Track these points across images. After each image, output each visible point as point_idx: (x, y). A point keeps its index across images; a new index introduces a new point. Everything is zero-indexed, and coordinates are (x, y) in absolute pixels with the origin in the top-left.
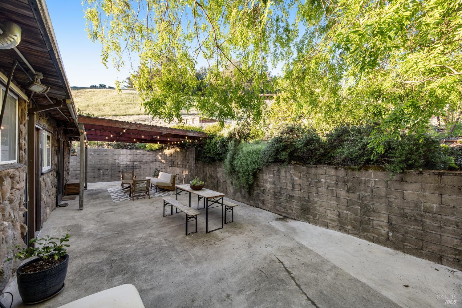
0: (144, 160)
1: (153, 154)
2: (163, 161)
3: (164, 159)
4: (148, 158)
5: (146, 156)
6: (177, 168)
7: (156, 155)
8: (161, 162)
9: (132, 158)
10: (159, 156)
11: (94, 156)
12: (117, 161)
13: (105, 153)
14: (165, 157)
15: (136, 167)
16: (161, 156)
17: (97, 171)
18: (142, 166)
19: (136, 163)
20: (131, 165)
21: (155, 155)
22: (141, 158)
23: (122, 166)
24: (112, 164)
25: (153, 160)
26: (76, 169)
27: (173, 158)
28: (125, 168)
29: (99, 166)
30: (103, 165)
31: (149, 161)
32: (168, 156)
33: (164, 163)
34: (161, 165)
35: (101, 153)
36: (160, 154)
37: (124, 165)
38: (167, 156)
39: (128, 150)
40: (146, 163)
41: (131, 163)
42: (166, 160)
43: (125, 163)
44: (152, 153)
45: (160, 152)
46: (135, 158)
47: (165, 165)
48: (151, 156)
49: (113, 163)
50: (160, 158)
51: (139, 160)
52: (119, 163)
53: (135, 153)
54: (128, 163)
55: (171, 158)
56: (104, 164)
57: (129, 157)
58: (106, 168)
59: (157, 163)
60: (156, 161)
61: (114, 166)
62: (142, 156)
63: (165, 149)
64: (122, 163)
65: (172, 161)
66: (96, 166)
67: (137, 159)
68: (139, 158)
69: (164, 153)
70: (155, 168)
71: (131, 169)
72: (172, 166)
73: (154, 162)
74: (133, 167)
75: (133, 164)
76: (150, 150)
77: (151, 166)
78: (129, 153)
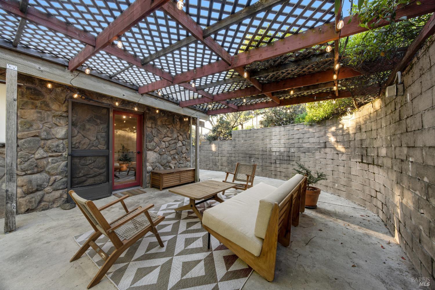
0: (304, 145)
1: (320, 131)
2: (340, 148)
3: (342, 143)
4: (312, 140)
5: (307, 135)
7: (325, 133)
8: (335, 149)
9: (288, 141)
10: (330, 135)
11: (246, 139)
12: (268, 146)
15: (293, 159)
16: (334, 134)
17: (248, 159)
18: (302, 155)
19: (292, 150)
20: (285, 154)
21: (322, 133)
22: (301, 141)
23: (274, 154)
24: (262, 151)
25: (319, 143)
27: (364, 136)
28: (279, 158)
29: (250, 152)
30: (254, 152)
31: (313, 146)
32: (351, 132)
33: (343, 153)
36: (333, 129)
37: (277, 154)
38: (348, 134)
39: (282, 128)
40: (308, 150)
41: (285, 149)
43: (278, 150)
44: (317, 130)
46: (291, 141)
47: (344, 157)
48: (317, 135)
49: (264, 149)
50: (332, 139)
51: (296, 145)
52: (270, 151)
53: (291, 132)
54: (282, 150)
56: (255, 150)
57: (282, 141)
58: (257, 156)
59: (328, 150)
60: (325, 147)
61: (265, 153)
62: (302, 136)
64: (274, 149)
65: (361, 145)
66: (247, 152)
67: (293, 142)
68: (297, 141)
69: (341, 126)
70: (324, 161)
71: (287, 160)
72: (362, 159)
73: (323, 149)
74: (289, 156)
75: (289, 152)
76: (312, 123)
77: (317, 157)
78: (283, 133)
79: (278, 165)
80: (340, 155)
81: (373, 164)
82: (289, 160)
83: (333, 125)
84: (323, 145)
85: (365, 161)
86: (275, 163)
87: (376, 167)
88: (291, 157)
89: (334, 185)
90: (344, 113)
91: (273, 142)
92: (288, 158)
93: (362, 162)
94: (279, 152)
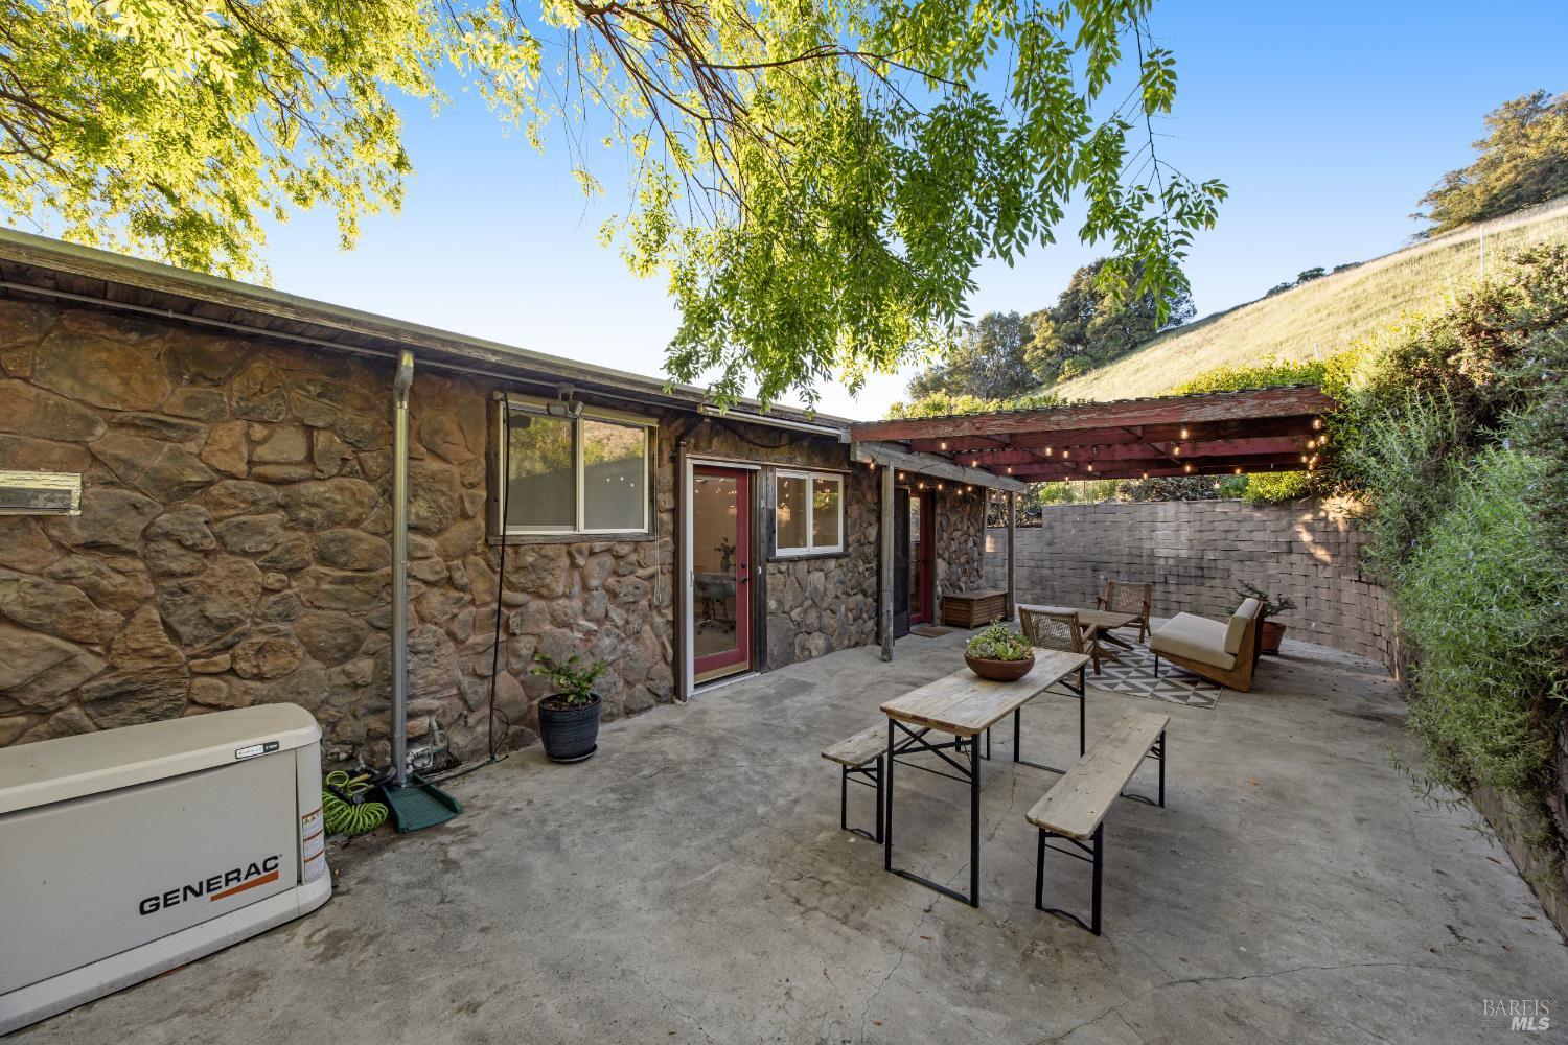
0: (1241, 546)
1: (1279, 519)
2: (1321, 554)
3: (1325, 545)
4: (1259, 536)
5: (1248, 526)
7: (1290, 525)
8: (1311, 555)
9: (1198, 535)
10: (1300, 528)
11: (1083, 526)
12: (1147, 545)
13: (1110, 517)
14: (1326, 532)
15: (1213, 573)
16: (1309, 528)
17: (1089, 571)
18: (1235, 567)
19: (1211, 555)
20: (1193, 563)
21: (1284, 523)
22: (1232, 536)
23: (1163, 562)
24: (1130, 554)
25: (1277, 545)
27: (1362, 538)
28: (1174, 571)
29: (1095, 558)
30: (1106, 558)
31: (1260, 548)
32: (1342, 527)
33: (1326, 565)
34: (1312, 570)
36: (1308, 517)
37: (1171, 562)
38: (1336, 530)
39: (1183, 506)
40: (1251, 557)
41: (1192, 553)
42: (1335, 548)
43: (1173, 553)
44: (1272, 516)
46: (1207, 536)
47: (1328, 573)
48: (1271, 526)
49: (1135, 551)
50: (1306, 537)
51: (1221, 544)
52: (1152, 555)
53: (1208, 517)
54: (1184, 553)
55: (1353, 538)
56: (1109, 553)
57: (1185, 534)
58: (1114, 567)
59: (1295, 558)
60: (1290, 551)
61: (1137, 560)
62: (1235, 526)
64: (1162, 552)
66: (1087, 557)
67: (1213, 538)
68: (1223, 536)
69: (1323, 514)
70: (1286, 580)
71: (1196, 577)
72: (1360, 577)
73: (1284, 556)
74: (1202, 569)
75: (1202, 558)
76: (1261, 503)
77: (1271, 572)
78: (1185, 517)
79: (1172, 588)
80: (1321, 568)
82: (1203, 577)
83: (1306, 510)
84: (1284, 548)
85: (1363, 579)
86: (1166, 582)
87: (1378, 588)
88: (1206, 571)
89: (1310, 624)
90: (1327, 494)
91: (1160, 534)
92: (1199, 573)
93: (1360, 581)
94: (1177, 557)
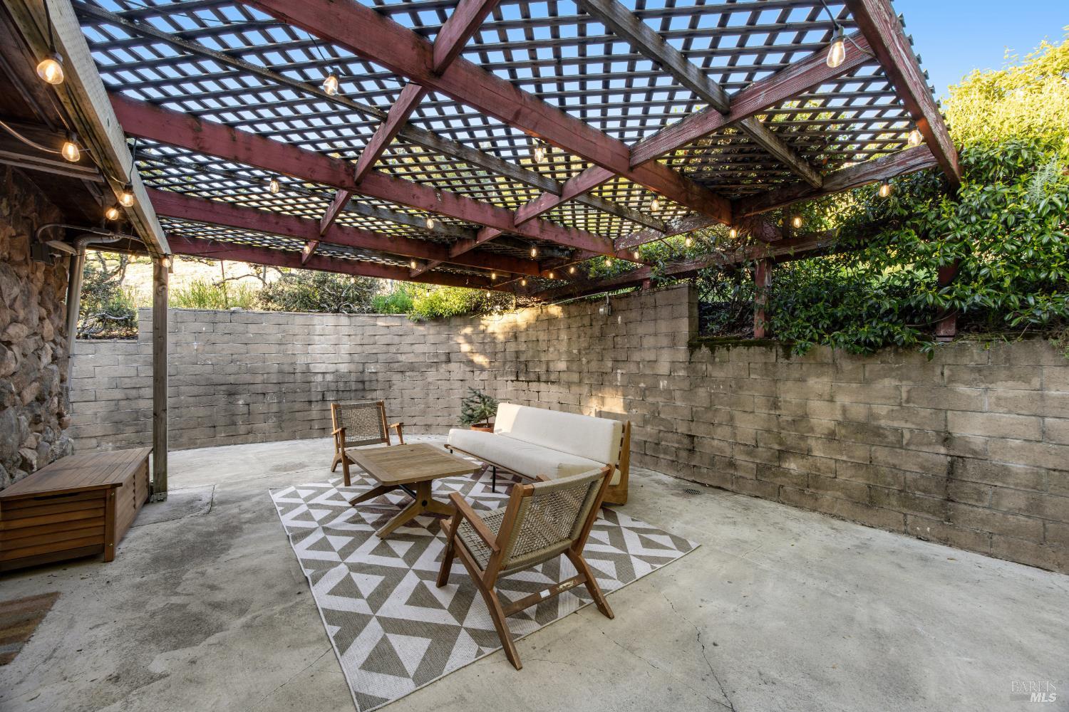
0: (402, 358)
1: (439, 333)
2: (480, 359)
3: (483, 353)
4: (419, 349)
5: (409, 339)
6: (543, 386)
7: (449, 339)
8: (471, 362)
9: (359, 349)
10: (461, 340)
11: (213, 338)
13: (253, 328)
14: (487, 343)
15: (374, 386)
16: (469, 339)
17: (222, 400)
18: (396, 378)
19: (372, 368)
20: (353, 377)
21: (444, 335)
22: (393, 349)
23: (319, 378)
24: (280, 372)
25: (436, 355)
26: (134, 393)
27: (523, 347)
28: (333, 386)
29: (231, 379)
30: (248, 378)
31: (421, 359)
32: (501, 337)
33: (482, 369)
34: (469, 375)
35: (241, 328)
36: (468, 330)
37: (329, 378)
38: (494, 339)
39: (343, 319)
40: (412, 367)
41: (353, 367)
42: (493, 355)
43: (331, 368)
44: (432, 331)
45: (465, 326)
46: (368, 349)
47: (485, 375)
48: (431, 339)
49: (287, 368)
50: (465, 348)
51: (382, 357)
52: (307, 372)
53: (369, 331)
54: (344, 368)
55: (512, 347)
56: (253, 372)
57: (345, 348)
58: (259, 388)
59: (453, 366)
60: (449, 361)
61: (291, 378)
62: (396, 339)
63: (489, 313)
64: (319, 368)
65: (517, 357)
66: (221, 379)
67: (374, 351)
68: (385, 349)
69: (482, 327)
70: (444, 386)
71: (356, 390)
72: (517, 377)
73: (443, 365)
74: (363, 382)
75: (363, 372)
76: (426, 318)
77: (430, 380)
78: (345, 330)
79: (330, 406)
80: (477, 373)
81: (539, 381)
82: (364, 390)
84: (443, 358)
85: (521, 379)
86: (324, 400)
88: (367, 383)
91: (317, 349)
92: (360, 386)
93: (517, 380)
94: (335, 372)
